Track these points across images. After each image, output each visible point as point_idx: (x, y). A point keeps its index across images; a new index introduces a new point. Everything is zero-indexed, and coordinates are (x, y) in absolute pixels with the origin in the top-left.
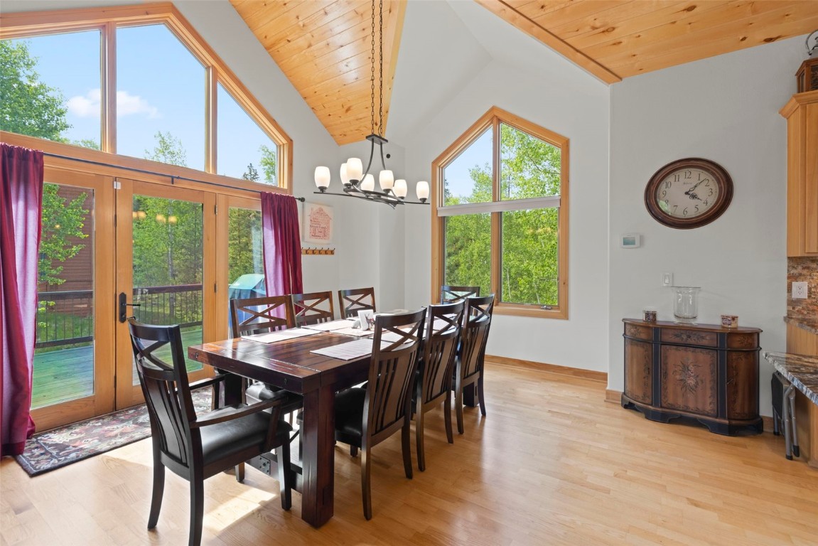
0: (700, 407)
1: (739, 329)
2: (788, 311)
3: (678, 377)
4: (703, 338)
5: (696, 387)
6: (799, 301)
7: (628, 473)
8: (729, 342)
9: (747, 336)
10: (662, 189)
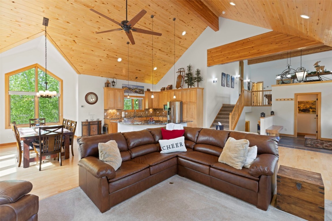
3: (92, 130)
4: (96, 123)
6: (105, 116)
8: (99, 122)
9: (101, 121)
10: (88, 97)
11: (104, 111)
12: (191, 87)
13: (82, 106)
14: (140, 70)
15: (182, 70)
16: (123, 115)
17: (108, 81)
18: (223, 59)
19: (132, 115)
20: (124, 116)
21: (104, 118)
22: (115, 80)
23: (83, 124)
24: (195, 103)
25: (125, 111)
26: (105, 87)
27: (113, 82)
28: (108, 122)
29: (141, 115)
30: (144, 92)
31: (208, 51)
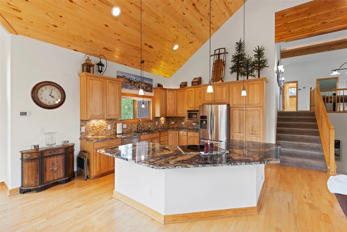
0: (59, 177)
1: (69, 145)
2: (80, 136)
3: (51, 169)
4: (60, 151)
5: (57, 170)
6: (83, 133)
7: (51, 215)
8: (68, 150)
9: (72, 147)
10: (40, 91)
11: (81, 123)
12: (247, 78)
13: (24, 114)
14: (151, 47)
15: (222, 51)
16: (119, 131)
17: (88, 59)
18: (313, 27)
19: (135, 129)
20: (121, 132)
21: (81, 139)
22: (103, 61)
23: (25, 157)
24: (260, 107)
25: (123, 122)
26: (83, 71)
27: (100, 64)
28: (89, 147)
29: (149, 128)
30: (153, 90)
31: (277, 14)
